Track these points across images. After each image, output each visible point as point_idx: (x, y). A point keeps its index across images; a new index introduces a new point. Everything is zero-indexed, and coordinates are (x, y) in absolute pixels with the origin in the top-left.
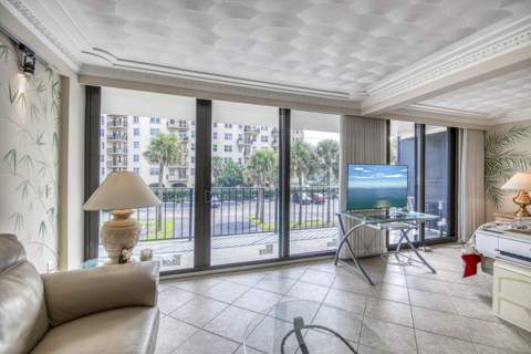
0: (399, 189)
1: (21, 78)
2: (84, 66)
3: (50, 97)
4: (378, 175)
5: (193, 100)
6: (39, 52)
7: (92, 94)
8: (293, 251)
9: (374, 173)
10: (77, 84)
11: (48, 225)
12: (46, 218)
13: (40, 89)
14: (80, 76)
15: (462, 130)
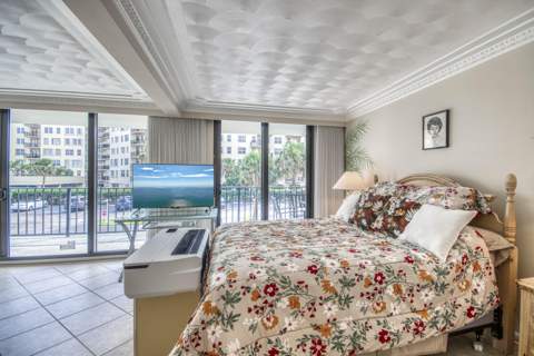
15: (316, 127)
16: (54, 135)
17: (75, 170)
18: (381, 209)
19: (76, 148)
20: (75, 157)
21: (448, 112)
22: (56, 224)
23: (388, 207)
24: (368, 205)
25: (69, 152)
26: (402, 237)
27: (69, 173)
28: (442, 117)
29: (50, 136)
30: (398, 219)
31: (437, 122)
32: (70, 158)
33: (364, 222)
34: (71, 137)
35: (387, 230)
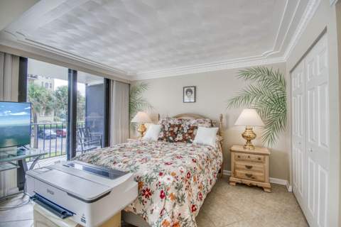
15: (113, 81)
18: (178, 131)
21: (195, 87)
23: (183, 129)
24: (171, 129)
26: (195, 142)
28: (193, 89)
30: (190, 134)
31: (191, 91)
33: (171, 138)
35: (186, 140)
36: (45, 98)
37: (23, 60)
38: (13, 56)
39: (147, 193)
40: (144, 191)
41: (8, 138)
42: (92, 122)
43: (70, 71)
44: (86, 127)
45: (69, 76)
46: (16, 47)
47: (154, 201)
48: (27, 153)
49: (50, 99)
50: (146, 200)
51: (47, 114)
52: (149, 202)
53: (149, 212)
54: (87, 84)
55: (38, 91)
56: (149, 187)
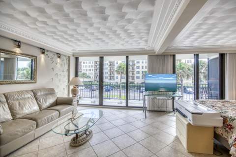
0: (172, 84)
1: (59, 59)
2: (74, 53)
3: (66, 61)
4: (160, 78)
5: (99, 57)
6: (61, 53)
7: (77, 59)
8: (130, 105)
9: (158, 77)
10: (73, 57)
11: (65, 89)
12: (65, 88)
13: (63, 60)
14: (73, 55)
15: (227, 54)
16: (86, 64)
17: (91, 76)
19: (92, 69)
20: (91, 72)
22: (88, 95)
25: (90, 70)
27: (90, 77)
29: (84, 65)
32: (90, 72)
34: (90, 65)
36: (187, 70)
37: (174, 56)
38: (170, 55)
39: (229, 127)
40: (228, 125)
41: (162, 88)
42: (212, 84)
43: (195, 55)
44: (208, 88)
45: (194, 57)
46: (172, 51)
47: (234, 132)
48: (176, 95)
49: (189, 70)
50: (229, 131)
51: (188, 78)
52: (231, 132)
53: (229, 137)
54: (208, 59)
55: (183, 66)
56: (231, 124)
